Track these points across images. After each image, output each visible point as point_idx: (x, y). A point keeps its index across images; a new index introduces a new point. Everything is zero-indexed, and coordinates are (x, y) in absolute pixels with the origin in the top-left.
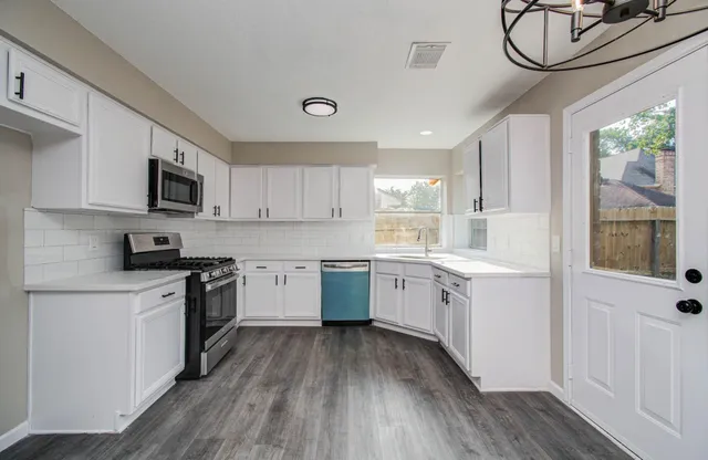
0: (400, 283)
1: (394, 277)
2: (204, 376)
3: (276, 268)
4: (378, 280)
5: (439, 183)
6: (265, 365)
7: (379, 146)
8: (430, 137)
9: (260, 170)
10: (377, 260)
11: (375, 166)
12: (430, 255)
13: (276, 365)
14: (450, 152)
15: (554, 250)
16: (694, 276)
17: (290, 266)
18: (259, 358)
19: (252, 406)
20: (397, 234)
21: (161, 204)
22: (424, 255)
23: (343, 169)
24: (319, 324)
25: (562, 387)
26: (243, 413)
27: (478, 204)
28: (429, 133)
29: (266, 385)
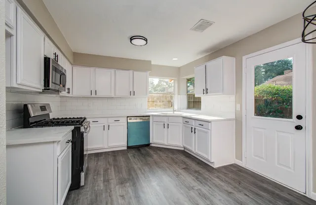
0: (166, 126)
1: (163, 123)
2: (82, 186)
3: (103, 122)
4: (154, 125)
5: (173, 81)
6: (112, 173)
7: (152, 63)
8: (176, 61)
9: (92, 69)
10: (153, 116)
11: (150, 72)
12: (175, 113)
13: (118, 172)
14: (179, 68)
15: (237, 109)
16: (299, 117)
17: (111, 120)
18: (106, 170)
19: (122, 196)
20: (155, 103)
21: (51, 86)
22: (172, 113)
23: (135, 73)
24: (126, 148)
25: (242, 161)
26: (120, 201)
27: (205, 91)
28: (177, 59)
29: (122, 183)
